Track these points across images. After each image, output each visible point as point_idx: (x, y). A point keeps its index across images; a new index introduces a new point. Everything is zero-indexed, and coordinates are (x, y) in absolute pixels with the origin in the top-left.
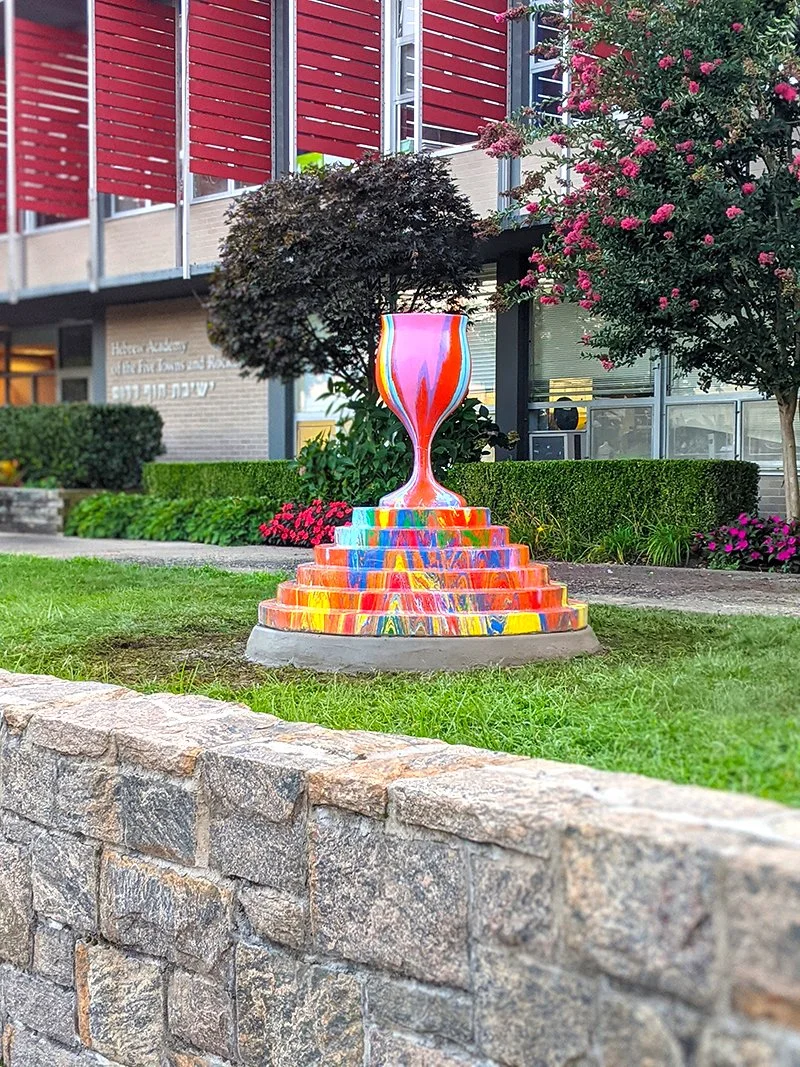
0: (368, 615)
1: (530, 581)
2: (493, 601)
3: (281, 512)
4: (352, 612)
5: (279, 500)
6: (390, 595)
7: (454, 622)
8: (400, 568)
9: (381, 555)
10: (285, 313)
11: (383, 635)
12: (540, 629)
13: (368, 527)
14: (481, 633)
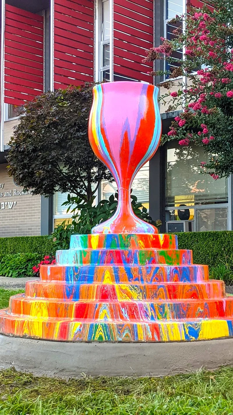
0: (80, 323)
1: (214, 293)
2: (188, 310)
3: (44, 260)
4: (67, 319)
5: (43, 255)
6: (100, 305)
7: (156, 329)
8: (108, 281)
9: (92, 271)
10: (45, 158)
11: (94, 341)
12: (227, 334)
13: (81, 249)
14: (180, 339)
